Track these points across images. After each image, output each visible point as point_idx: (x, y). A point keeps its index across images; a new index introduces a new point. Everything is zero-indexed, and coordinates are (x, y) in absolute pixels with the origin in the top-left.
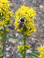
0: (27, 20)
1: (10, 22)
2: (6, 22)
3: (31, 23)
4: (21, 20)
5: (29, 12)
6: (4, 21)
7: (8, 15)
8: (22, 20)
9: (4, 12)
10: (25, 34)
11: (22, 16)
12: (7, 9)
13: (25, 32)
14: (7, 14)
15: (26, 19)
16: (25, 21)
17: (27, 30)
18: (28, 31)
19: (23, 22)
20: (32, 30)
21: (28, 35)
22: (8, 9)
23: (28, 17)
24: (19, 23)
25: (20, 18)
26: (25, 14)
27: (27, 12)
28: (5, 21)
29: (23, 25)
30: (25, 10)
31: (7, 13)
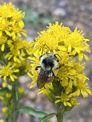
0: (62, 62)
1: (27, 69)
2: (16, 68)
3: (73, 72)
4: (44, 61)
5: (68, 39)
6: (11, 66)
7: (20, 50)
8: (48, 63)
9: (9, 42)
10: (59, 101)
11: (49, 52)
12: (16, 34)
13: (59, 97)
14: (18, 48)
15: (58, 61)
16: (56, 64)
17: (64, 92)
18: (67, 93)
19: (50, 69)
20: (79, 91)
21: (65, 104)
22: (20, 36)
23: (67, 55)
24: (39, 69)
25: (41, 56)
26: (57, 46)
27: (65, 40)
28: (13, 67)
29: (49, 76)
30: (59, 36)
31: (19, 46)
